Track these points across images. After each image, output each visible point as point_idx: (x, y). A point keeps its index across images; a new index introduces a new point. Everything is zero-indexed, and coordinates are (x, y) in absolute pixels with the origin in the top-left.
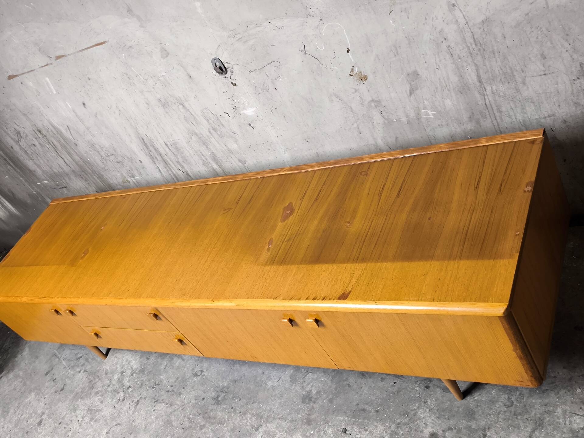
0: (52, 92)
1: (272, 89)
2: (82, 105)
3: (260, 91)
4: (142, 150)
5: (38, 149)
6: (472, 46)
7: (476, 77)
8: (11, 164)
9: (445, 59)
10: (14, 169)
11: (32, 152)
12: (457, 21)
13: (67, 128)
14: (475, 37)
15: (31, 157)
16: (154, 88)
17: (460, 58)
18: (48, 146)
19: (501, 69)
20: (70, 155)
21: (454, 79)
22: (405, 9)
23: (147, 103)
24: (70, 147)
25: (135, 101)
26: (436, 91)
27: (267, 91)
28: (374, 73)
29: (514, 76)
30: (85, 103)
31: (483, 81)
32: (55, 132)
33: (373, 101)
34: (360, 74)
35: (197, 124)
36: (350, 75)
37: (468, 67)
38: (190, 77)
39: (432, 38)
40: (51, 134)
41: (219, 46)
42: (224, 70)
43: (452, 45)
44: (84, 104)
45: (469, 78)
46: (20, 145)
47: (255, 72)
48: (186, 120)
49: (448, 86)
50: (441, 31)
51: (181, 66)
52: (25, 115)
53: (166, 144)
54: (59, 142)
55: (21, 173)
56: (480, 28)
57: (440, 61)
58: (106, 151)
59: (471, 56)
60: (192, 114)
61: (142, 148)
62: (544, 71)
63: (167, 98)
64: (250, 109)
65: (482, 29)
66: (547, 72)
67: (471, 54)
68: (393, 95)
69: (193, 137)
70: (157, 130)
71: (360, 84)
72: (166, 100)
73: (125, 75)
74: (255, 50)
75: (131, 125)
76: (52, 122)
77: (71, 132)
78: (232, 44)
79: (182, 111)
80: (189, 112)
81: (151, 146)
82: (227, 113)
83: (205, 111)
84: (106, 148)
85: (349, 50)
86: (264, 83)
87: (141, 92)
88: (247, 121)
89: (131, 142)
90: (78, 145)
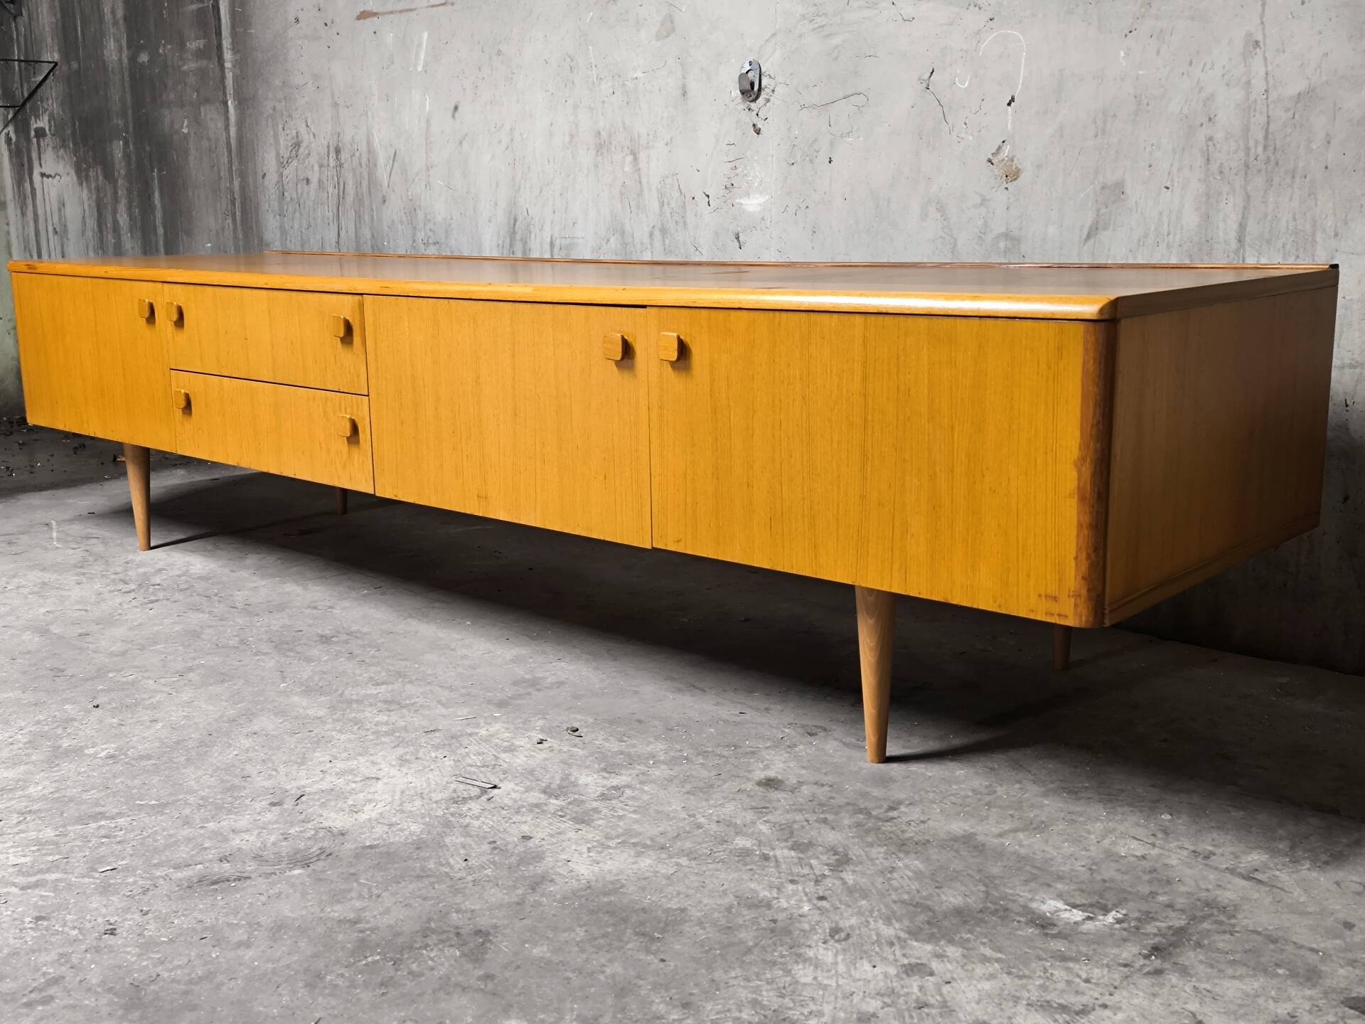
0: (415, 66)
1: (823, 157)
2: (452, 109)
3: (798, 158)
4: (498, 245)
5: (308, 193)
6: (1256, 147)
7: (1235, 226)
8: (238, 214)
9: (1191, 166)
10: (235, 229)
11: (295, 196)
12: (1249, 83)
13: (392, 157)
14: (1272, 127)
15: (285, 207)
16: (604, 102)
17: (1221, 172)
18: (331, 189)
19: (1295, 219)
20: (358, 223)
21: (1191, 219)
22: (1161, 31)
23: (572, 136)
24: (371, 202)
25: (552, 124)
26: (1141, 243)
27: (811, 161)
28: (1038, 167)
29: (1314, 241)
30: (460, 109)
31: (1248, 239)
32: (364, 161)
33: (1006, 236)
34: (1010, 163)
35: (638, 207)
36: (990, 161)
37: (1231, 198)
38: (684, 94)
39: (1186, 111)
40: (355, 161)
41: (774, 35)
42: (756, 88)
43: (1220, 136)
44: (456, 108)
45: (1221, 225)
46: (281, 175)
47: (811, 109)
48: (622, 194)
49: (1171, 236)
50: (1211, 98)
51: (681, 64)
52: (336, 105)
53: (552, 244)
54: (358, 184)
55: (241, 242)
56: (1287, 110)
57: (1180, 170)
58: (430, 230)
59: (1246, 174)
60: (640, 182)
61: (500, 242)
63: (615, 132)
64: (757, 196)
65: (1290, 114)
67: (1247, 166)
68: (1052, 230)
69: (612, 240)
70: (554, 205)
71: (998, 187)
72: (610, 136)
73: (568, 60)
74: (836, 58)
75: (513, 179)
76: (373, 135)
77: (394, 168)
78: (800, 36)
79: (627, 169)
80: (637, 176)
81: (521, 240)
82: (708, 196)
83: (669, 181)
84: (435, 224)
85: (1013, 100)
86: (816, 140)
87: (576, 107)
88: (738, 225)
89: (490, 221)
90: (387, 202)
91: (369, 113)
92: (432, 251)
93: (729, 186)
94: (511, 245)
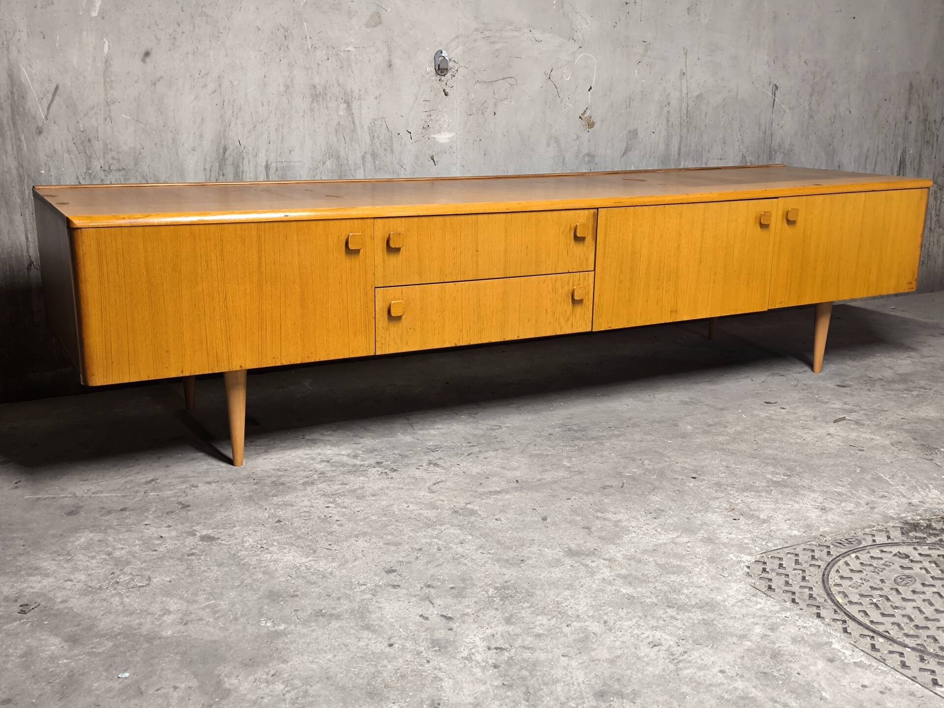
0: (88, 11)
1: (489, 112)
2: (142, 55)
3: (474, 111)
4: (205, 169)
6: (684, 116)
7: (677, 149)
9: (662, 123)
12: (681, 89)
13: (52, 91)
14: (689, 109)
16: (318, 65)
17: (672, 126)
19: (696, 146)
21: (662, 146)
22: (651, 63)
23: (287, 87)
24: (17, 133)
25: (265, 77)
26: (644, 157)
27: (483, 114)
28: (603, 121)
29: (703, 154)
30: (153, 54)
31: (682, 155)
33: (589, 155)
34: (590, 119)
35: (352, 139)
36: (580, 117)
37: (676, 137)
38: (390, 66)
41: (457, 37)
43: (671, 111)
44: (147, 54)
45: (673, 148)
47: (482, 84)
48: (337, 130)
49: (655, 153)
50: (669, 95)
51: (387, 46)
53: (267, 167)
57: (658, 124)
58: (113, 158)
59: (681, 127)
60: (353, 122)
61: (208, 167)
62: (722, 155)
63: (330, 87)
64: (446, 133)
66: (722, 157)
68: (609, 151)
69: (328, 162)
70: (268, 137)
71: (584, 130)
72: (325, 88)
73: (282, 30)
74: (497, 57)
75: (221, 117)
76: (19, 70)
77: (55, 102)
78: (475, 41)
79: (341, 113)
80: (350, 118)
81: (233, 164)
82: (410, 133)
83: (379, 122)
84: (119, 153)
85: (591, 88)
86: (485, 101)
87: (290, 66)
88: (433, 151)
89: (194, 150)
90: (45, 134)
91: (13, 48)
92: (114, 179)
93: (426, 126)
94: (221, 168)
